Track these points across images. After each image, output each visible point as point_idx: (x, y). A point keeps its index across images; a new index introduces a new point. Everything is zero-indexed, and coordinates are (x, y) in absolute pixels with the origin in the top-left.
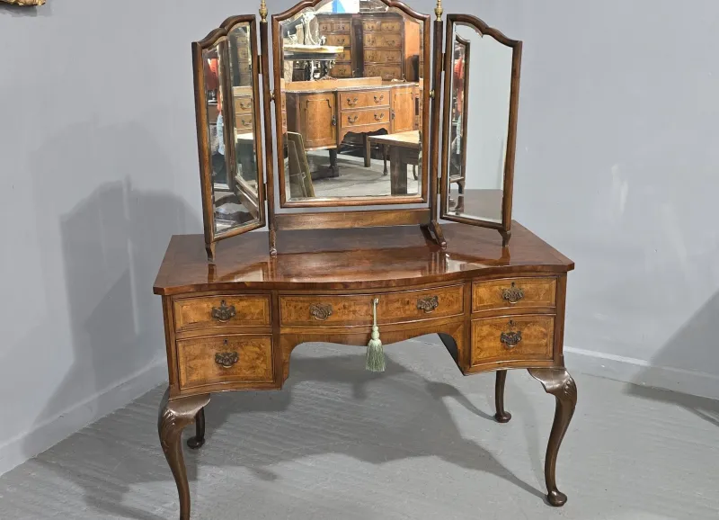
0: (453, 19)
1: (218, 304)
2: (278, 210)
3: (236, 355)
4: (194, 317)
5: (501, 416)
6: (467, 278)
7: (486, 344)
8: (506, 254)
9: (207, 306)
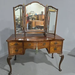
0: (49, 6)
1: (15, 43)
2: (25, 31)
3: (18, 50)
4: (12, 45)
5: (52, 58)
6: (50, 41)
7: (52, 50)
8: (55, 38)
9: (14, 43)
